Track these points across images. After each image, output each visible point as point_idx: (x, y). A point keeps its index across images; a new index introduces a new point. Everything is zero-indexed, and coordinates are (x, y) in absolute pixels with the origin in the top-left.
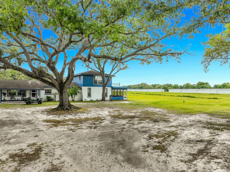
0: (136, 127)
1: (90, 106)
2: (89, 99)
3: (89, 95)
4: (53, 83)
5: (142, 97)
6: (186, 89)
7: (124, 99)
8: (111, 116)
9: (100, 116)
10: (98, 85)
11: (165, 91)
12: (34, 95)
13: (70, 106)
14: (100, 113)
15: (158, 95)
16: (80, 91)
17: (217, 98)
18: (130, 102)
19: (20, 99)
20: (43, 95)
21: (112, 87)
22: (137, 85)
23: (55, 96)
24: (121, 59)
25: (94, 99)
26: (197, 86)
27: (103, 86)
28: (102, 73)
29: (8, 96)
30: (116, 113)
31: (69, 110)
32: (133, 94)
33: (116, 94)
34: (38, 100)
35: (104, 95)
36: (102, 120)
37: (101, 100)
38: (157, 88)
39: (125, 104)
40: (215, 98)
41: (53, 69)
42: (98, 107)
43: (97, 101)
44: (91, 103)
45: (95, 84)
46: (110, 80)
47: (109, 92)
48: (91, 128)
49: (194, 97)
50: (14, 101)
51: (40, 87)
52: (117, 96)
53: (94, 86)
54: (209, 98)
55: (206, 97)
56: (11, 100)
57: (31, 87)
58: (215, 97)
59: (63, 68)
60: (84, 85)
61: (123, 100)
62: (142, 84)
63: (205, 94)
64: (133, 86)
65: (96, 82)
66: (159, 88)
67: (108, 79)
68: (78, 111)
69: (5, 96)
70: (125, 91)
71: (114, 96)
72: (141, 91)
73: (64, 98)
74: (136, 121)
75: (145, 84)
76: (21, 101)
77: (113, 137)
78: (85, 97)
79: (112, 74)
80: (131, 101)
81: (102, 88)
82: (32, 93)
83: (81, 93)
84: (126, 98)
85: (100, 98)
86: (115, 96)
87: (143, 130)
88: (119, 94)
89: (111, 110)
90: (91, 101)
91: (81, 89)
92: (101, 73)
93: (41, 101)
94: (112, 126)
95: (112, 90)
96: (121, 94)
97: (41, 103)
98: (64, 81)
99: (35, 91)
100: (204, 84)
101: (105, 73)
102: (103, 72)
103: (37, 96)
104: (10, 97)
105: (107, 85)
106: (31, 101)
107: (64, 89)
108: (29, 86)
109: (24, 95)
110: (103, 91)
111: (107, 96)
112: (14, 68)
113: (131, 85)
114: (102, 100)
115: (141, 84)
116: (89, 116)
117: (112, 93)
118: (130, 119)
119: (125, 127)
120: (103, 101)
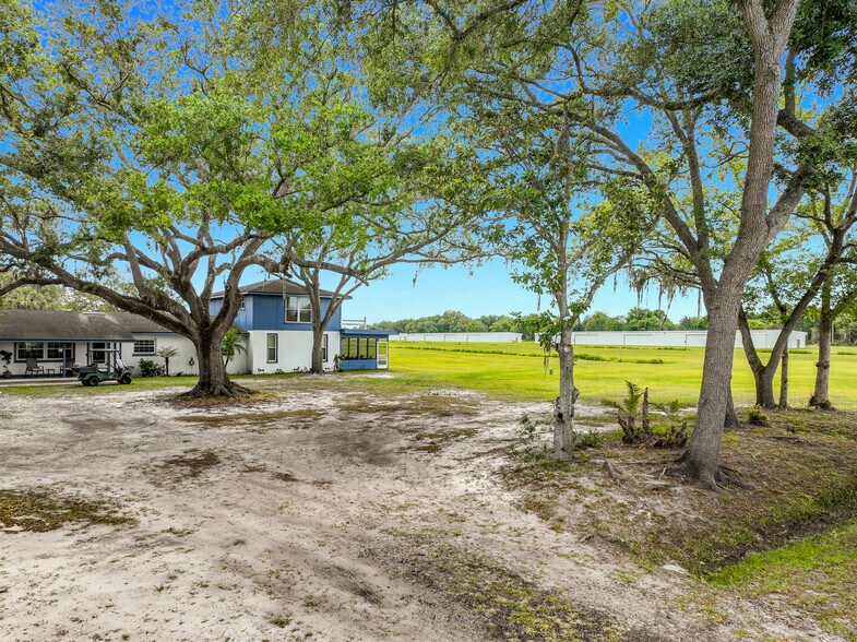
0: (395, 424)
1: (278, 387)
2: (271, 369)
3: (273, 356)
4: (186, 323)
5: (441, 359)
6: (591, 333)
7: (379, 367)
8: (339, 407)
9: (312, 408)
10: (296, 327)
11: (523, 338)
12: (99, 357)
13: (229, 386)
14: (313, 401)
15: (493, 353)
16: (243, 344)
17: (661, 362)
18: (398, 375)
19: (57, 372)
20: (127, 357)
21: (342, 331)
22: (430, 318)
23: (167, 359)
24: (363, 272)
25: (287, 369)
26: (628, 320)
27: (315, 329)
28: (312, 289)
29: (16, 362)
30: (354, 402)
31: (229, 397)
32: (412, 352)
33: (353, 353)
34: (118, 371)
35: (319, 355)
36: (319, 415)
37: (308, 369)
38: (498, 330)
39: (379, 380)
40: (655, 362)
41: (185, 289)
42: (304, 390)
43: (298, 373)
44: (280, 381)
45: (290, 321)
46: (337, 311)
47: (334, 345)
48: (297, 427)
49: (598, 359)
50: (37, 376)
51: (119, 333)
52: (357, 358)
53: (286, 329)
54: (640, 362)
55: (633, 358)
56: (29, 373)
57: (91, 335)
58: (657, 358)
59: (207, 282)
60: (257, 326)
61: (376, 370)
62: (446, 316)
63: (645, 349)
64: (418, 321)
65: (292, 316)
66: (506, 328)
67: (330, 307)
68: (252, 397)
69: (9, 363)
70: (381, 341)
71: (348, 358)
72: (442, 340)
73: (212, 365)
74: (399, 415)
75: (458, 317)
76: (60, 375)
77: (346, 439)
78: (260, 362)
79: (343, 292)
80: (400, 371)
81: (312, 333)
82: (95, 353)
83: (247, 352)
84: (384, 363)
85: (306, 363)
86: (352, 359)
87: (408, 428)
88: (363, 352)
89: (340, 395)
90: (279, 374)
91: (247, 336)
92: (307, 289)
93: (130, 374)
94: (342, 425)
95: (342, 339)
96: (371, 353)
97: (129, 381)
98: (212, 320)
99: (102, 346)
100: (649, 316)
101: (320, 288)
102: (315, 286)
103: (115, 362)
104: (24, 366)
105: (329, 324)
106: (100, 376)
107: (214, 341)
108: (84, 330)
109: (70, 357)
110: (315, 342)
111: (325, 357)
112: (85, 287)
113: (408, 318)
114: (313, 371)
115: (445, 313)
116: (285, 408)
117: (341, 349)
118: (385, 413)
119: (371, 424)
120: (315, 375)
